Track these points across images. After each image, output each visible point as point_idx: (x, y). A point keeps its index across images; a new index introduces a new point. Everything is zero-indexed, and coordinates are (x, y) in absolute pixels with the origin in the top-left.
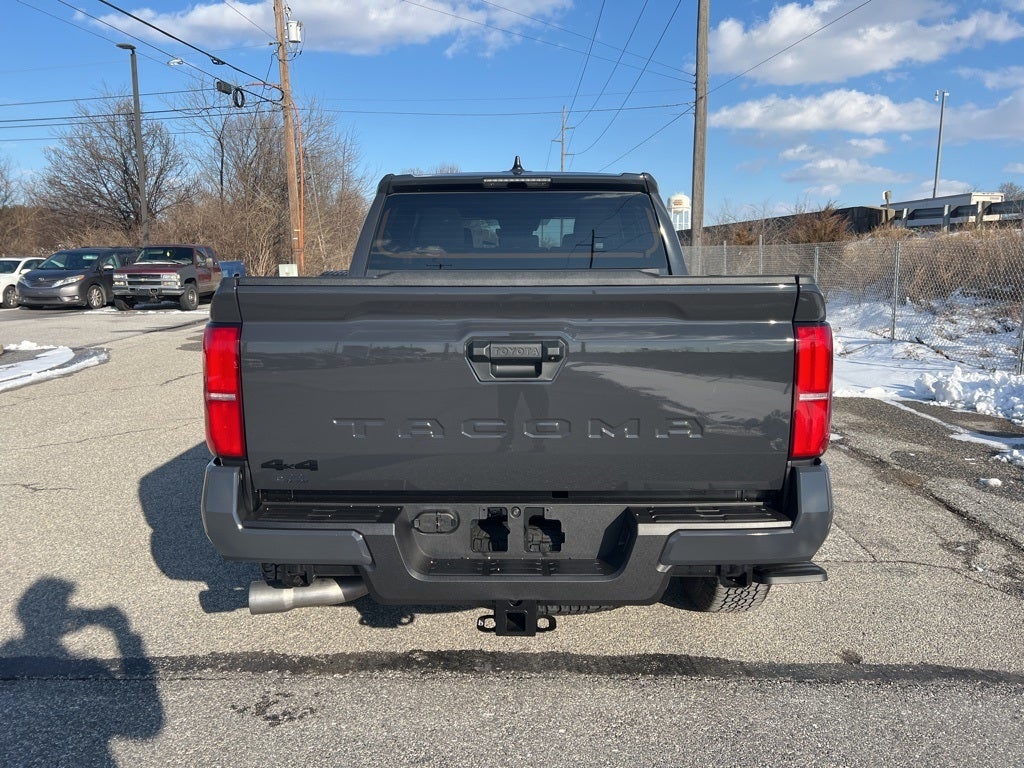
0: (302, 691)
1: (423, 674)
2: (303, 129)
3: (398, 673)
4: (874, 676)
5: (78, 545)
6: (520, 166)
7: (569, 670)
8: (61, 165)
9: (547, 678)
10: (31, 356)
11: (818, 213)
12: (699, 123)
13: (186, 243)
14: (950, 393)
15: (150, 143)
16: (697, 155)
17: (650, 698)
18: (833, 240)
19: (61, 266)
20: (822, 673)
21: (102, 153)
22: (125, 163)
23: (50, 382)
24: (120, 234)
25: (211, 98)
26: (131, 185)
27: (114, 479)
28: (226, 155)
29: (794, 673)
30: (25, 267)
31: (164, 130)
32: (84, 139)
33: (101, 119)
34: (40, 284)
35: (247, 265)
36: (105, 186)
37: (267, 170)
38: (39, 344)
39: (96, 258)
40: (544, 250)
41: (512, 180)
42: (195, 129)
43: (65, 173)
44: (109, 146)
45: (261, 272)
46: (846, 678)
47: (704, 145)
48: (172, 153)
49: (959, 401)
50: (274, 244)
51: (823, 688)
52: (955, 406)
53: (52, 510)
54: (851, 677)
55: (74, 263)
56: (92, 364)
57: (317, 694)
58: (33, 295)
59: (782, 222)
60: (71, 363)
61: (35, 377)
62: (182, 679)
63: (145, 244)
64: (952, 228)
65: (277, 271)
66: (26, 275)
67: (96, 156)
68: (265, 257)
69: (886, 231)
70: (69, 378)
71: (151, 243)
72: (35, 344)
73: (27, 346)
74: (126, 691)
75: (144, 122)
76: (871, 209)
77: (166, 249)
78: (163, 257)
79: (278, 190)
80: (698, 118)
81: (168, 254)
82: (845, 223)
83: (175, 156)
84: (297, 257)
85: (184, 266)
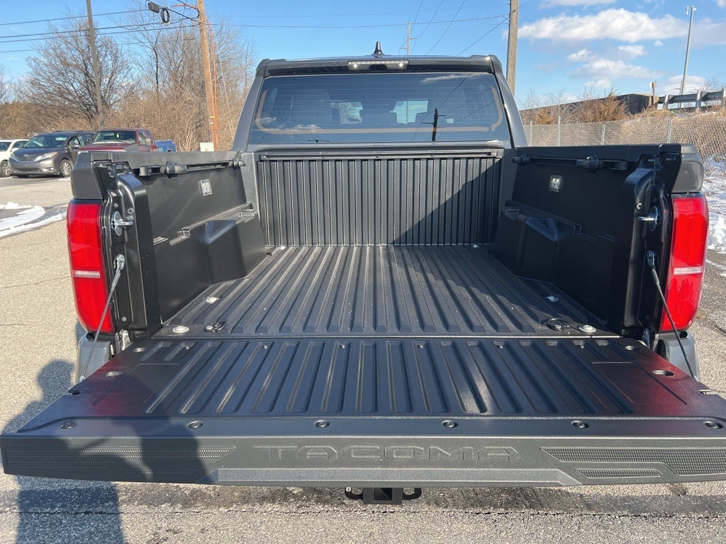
0: (190, 527)
1: (298, 507)
2: (216, 40)
3: (276, 507)
4: (702, 509)
5: (20, 377)
6: (380, 51)
7: (428, 503)
8: (39, 70)
9: (409, 513)
10: (13, 213)
11: (604, 99)
12: (512, 31)
13: (133, 128)
14: (715, 239)
15: (103, 53)
16: (510, 56)
17: (503, 534)
18: (614, 120)
19: (41, 145)
20: (655, 506)
21: (69, 60)
22: (86, 68)
23: (24, 235)
24: (84, 122)
25: (147, 17)
26: (90, 84)
27: (59, 316)
28: (160, 60)
29: (630, 507)
30: (14, 146)
31: (114, 43)
32: (55, 49)
33: (67, 35)
34: (25, 159)
35: (177, 143)
36: (72, 86)
37: (191, 72)
38: (20, 204)
39: (65, 139)
40: (402, 125)
41: (374, 63)
42: (136, 41)
43: (42, 76)
44: (73, 55)
45: (187, 148)
46: (676, 511)
47: (515, 48)
48: (120, 60)
49: (722, 245)
50: (197, 127)
51: (659, 522)
52: (720, 249)
53: (5, 344)
54: (681, 510)
55: (50, 142)
56: (57, 220)
57: (203, 531)
58: (20, 167)
59: (573, 107)
60: (41, 219)
61: (13, 230)
62: (86, 513)
63: (102, 128)
64: (704, 109)
65: (199, 149)
66: (15, 153)
67: (64, 63)
68: (190, 137)
69: (653, 112)
70: (38, 231)
71: (107, 128)
72: (17, 204)
73: (11, 206)
74: (36, 525)
75: (99, 37)
76: (641, 96)
77: (116, 132)
78: (114, 138)
79: (199, 87)
80: (511, 27)
81: (118, 136)
82: (623, 107)
83: (122, 62)
84: (213, 136)
85: (130, 144)
